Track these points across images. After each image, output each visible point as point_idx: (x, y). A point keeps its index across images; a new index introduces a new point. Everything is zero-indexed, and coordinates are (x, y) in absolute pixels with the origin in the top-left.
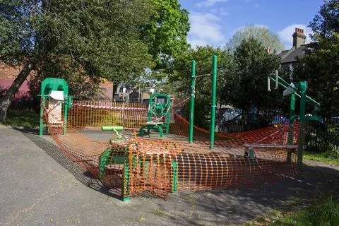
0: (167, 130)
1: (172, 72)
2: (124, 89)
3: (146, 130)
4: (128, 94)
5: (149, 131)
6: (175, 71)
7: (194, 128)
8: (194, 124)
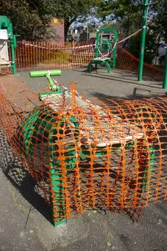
0: (114, 65)
1: (118, 7)
2: (76, 31)
3: (94, 65)
4: (79, 35)
5: (96, 65)
6: (121, 5)
7: (144, 66)
8: (144, 61)
